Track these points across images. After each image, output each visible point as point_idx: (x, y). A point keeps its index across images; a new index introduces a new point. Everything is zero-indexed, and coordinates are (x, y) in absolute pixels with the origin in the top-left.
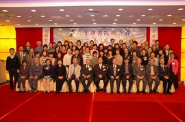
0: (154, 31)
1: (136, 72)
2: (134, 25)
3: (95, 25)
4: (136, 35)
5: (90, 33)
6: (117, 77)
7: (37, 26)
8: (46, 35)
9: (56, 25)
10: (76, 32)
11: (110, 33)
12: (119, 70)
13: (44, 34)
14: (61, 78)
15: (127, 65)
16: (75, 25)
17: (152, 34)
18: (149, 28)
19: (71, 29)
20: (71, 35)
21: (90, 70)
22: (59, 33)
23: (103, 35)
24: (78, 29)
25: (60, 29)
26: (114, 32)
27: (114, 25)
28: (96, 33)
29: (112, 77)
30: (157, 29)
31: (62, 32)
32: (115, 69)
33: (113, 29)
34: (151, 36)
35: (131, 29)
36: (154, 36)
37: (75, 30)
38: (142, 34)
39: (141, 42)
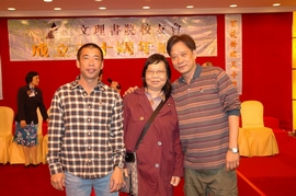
0: (233, 23)
3: (103, 11)
4: (195, 33)
5: (93, 30)
10: (61, 29)
11: (137, 29)
16: (58, 12)
17: (229, 29)
18: (223, 16)
19: (51, 21)
20: (50, 36)
22: (20, 32)
23: (122, 34)
24: (65, 22)
25: (24, 22)
26: (146, 28)
27: (147, 10)
28: (107, 30)
30: (240, 19)
31: (28, 27)
33: (144, 21)
34: (227, 35)
35: (184, 20)
36: (232, 35)
37: (60, 23)
38: (208, 30)
39: (205, 47)
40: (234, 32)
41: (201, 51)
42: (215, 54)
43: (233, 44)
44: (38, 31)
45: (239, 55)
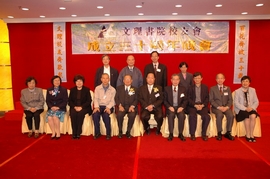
0: (242, 27)
1: (215, 100)
2: (209, 16)
3: (141, 16)
5: (133, 31)
6: (180, 109)
7: (43, 19)
8: (60, 36)
9: (74, 18)
10: (109, 30)
11: (167, 31)
12: (182, 95)
13: (55, 33)
14: (79, 109)
15: (198, 85)
16: (107, 17)
17: (238, 32)
18: (234, 21)
19: (102, 25)
21: (131, 93)
22: (80, 32)
23: (155, 34)
24: (112, 25)
25: (83, 26)
26: (173, 30)
27: (175, 16)
28: (144, 32)
29: (172, 109)
30: (247, 25)
31: (85, 30)
32: (175, 95)
33: (172, 24)
34: (237, 37)
35: (203, 24)
36: (241, 36)
37: (108, 26)
38: (222, 32)
39: (219, 46)
40: (243, 34)
41: (216, 49)
42: (227, 52)
43: (242, 44)
44: (92, 32)
45: (246, 52)
